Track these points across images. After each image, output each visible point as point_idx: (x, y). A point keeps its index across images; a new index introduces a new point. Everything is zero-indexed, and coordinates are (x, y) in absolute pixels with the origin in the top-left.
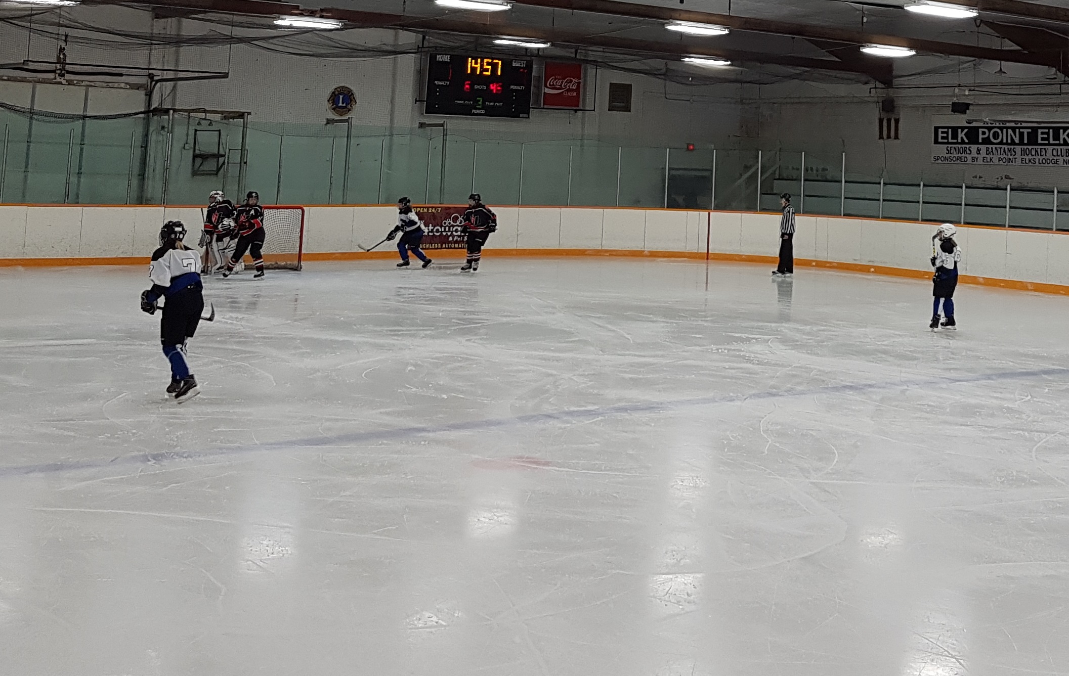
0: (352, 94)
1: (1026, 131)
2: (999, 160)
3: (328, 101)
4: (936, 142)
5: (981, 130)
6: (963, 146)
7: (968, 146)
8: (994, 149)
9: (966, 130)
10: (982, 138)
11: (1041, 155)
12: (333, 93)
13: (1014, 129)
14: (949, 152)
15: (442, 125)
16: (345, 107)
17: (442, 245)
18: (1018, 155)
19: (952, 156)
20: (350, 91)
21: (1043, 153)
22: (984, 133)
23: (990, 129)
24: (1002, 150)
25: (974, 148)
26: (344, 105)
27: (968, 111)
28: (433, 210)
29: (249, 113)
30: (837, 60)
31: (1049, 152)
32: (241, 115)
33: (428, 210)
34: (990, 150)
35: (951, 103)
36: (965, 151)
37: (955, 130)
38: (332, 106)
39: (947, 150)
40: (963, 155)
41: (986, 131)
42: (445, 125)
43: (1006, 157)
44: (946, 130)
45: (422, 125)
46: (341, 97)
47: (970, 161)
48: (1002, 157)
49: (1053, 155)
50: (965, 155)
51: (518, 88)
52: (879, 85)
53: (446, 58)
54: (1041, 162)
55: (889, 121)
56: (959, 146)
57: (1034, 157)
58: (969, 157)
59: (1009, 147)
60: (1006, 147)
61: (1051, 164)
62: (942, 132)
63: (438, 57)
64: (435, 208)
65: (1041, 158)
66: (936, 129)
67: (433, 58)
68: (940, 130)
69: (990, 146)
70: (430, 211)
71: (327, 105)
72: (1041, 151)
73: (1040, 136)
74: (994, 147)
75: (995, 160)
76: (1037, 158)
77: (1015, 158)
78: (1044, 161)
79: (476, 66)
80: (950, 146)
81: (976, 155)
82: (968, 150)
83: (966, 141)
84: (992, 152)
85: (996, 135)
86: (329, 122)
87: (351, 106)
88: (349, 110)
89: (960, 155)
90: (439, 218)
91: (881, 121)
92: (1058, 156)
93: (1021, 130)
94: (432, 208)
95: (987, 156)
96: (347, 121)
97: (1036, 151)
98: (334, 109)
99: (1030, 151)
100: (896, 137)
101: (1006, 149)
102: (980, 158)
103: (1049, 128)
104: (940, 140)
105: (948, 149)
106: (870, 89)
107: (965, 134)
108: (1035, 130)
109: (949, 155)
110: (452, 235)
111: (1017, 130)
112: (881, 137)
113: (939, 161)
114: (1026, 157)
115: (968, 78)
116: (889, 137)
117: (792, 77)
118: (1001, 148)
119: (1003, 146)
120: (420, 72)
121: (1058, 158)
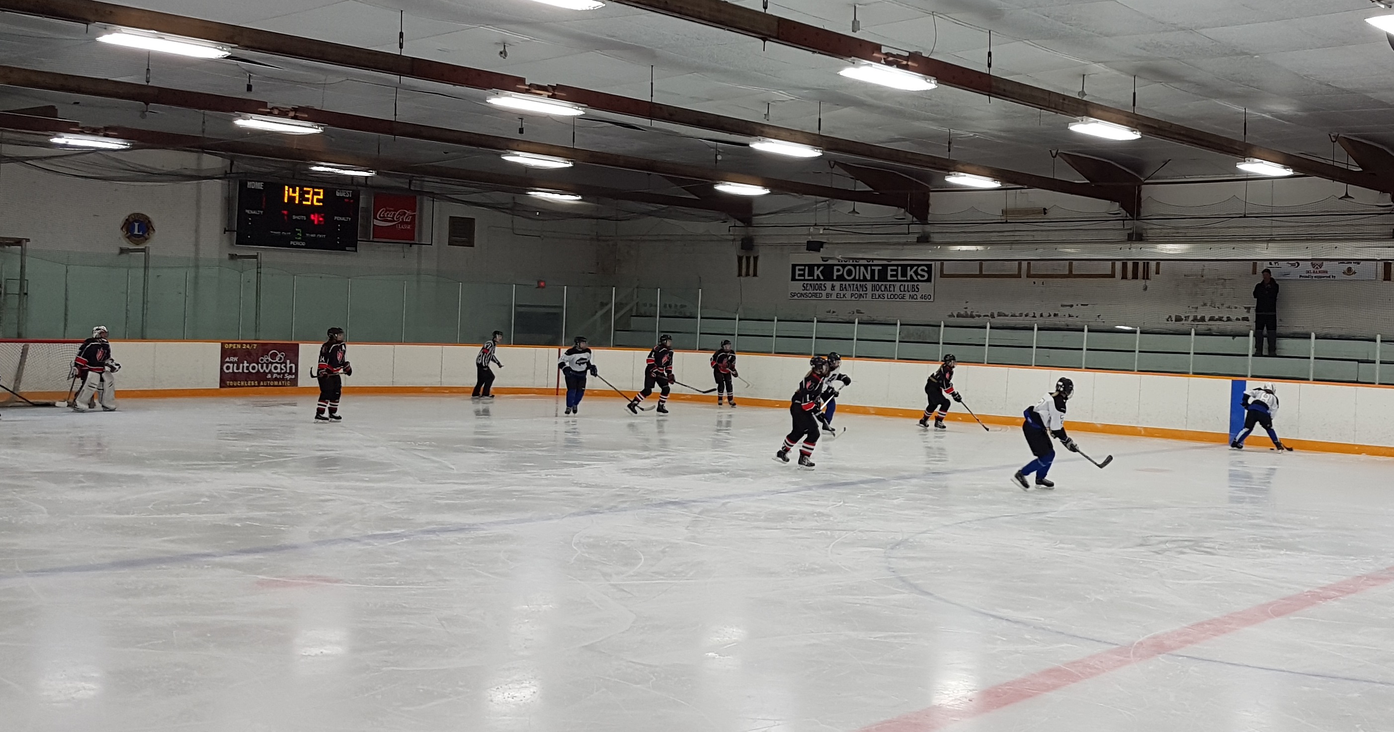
0: (149, 222)
1: (877, 268)
2: (852, 296)
3: (122, 229)
4: (793, 279)
5: (835, 268)
6: (819, 283)
7: (823, 283)
8: (847, 285)
9: (821, 268)
10: (837, 276)
11: (890, 291)
12: (127, 220)
13: (866, 266)
14: (805, 289)
15: (255, 257)
16: (141, 236)
17: (259, 383)
18: (869, 292)
19: (808, 292)
20: (147, 218)
21: (892, 289)
22: (838, 270)
23: (844, 266)
24: (855, 287)
25: (829, 284)
26: (141, 233)
27: (821, 249)
28: (248, 347)
29: (28, 240)
30: (697, 198)
31: (897, 288)
32: (18, 242)
33: (242, 346)
34: (844, 287)
35: (806, 242)
36: (820, 288)
37: (811, 267)
38: (127, 234)
39: (803, 286)
40: (818, 291)
41: (840, 268)
42: (259, 258)
43: (858, 292)
44: (803, 267)
45: (233, 257)
46: (136, 225)
47: (824, 297)
48: (854, 292)
49: (901, 291)
50: (820, 292)
51: (343, 219)
52: (739, 223)
53: (259, 186)
54: (889, 297)
55: (748, 259)
56: (815, 282)
57: (884, 293)
58: (824, 293)
59: (862, 283)
60: (859, 283)
61: (898, 299)
62: (800, 270)
63: (249, 183)
64: (250, 344)
65: (890, 293)
66: (794, 266)
67: (243, 185)
68: (797, 268)
69: (844, 283)
70: (244, 348)
71: (120, 234)
72: (890, 287)
73: (889, 273)
74: (847, 283)
75: (848, 296)
76: (886, 293)
77: (866, 294)
78: (892, 297)
79: (294, 195)
80: (806, 282)
81: (830, 292)
82: (823, 287)
83: (822, 278)
84: (845, 288)
85: (849, 273)
86: (123, 251)
87: (148, 234)
88: (146, 239)
89: (815, 292)
90: (255, 355)
91: (740, 259)
92: (904, 291)
93: (873, 268)
94: (246, 344)
95: (840, 292)
96: (143, 250)
97: (886, 287)
98: (128, 238)
99: (880, 288)
100: (755, 275)
101: (859, 285)
102: (834, 293)
103: (897, 265)
104: (797, 277)
105: (805, 285)
106: (730, 227)
107: (821, 272)
108: (885, 267)
109: (805, 291)
110: (270, 372)
111: (869, 268)
112: (740, 275)
113: (796, 297)
114: (876, 292)
115: (822, 218)
116: (747, 274)
117: (649, 214)
118: (853, 285)
119: (855, 283)
120: (228, 201)
121: (904, 293)
